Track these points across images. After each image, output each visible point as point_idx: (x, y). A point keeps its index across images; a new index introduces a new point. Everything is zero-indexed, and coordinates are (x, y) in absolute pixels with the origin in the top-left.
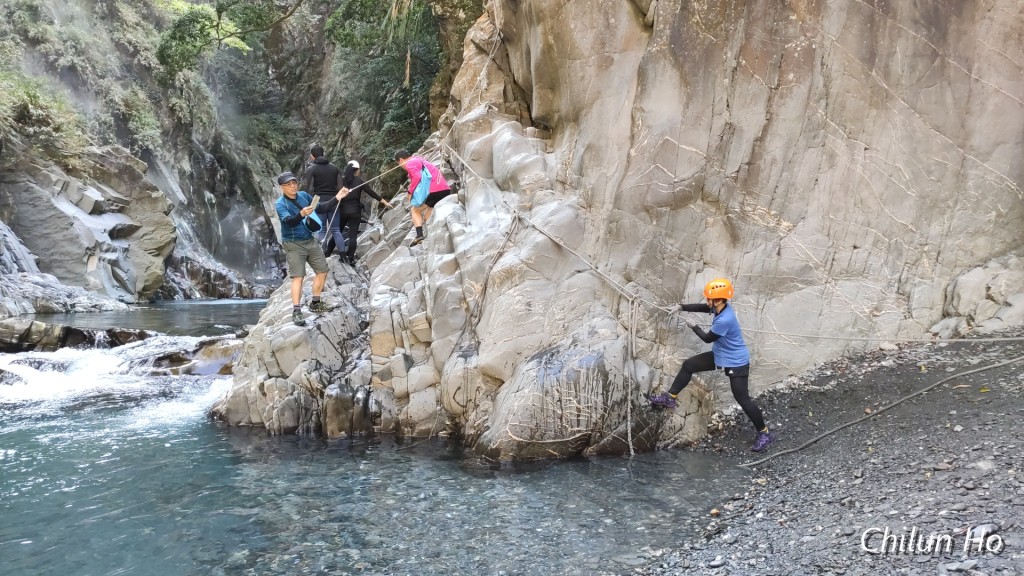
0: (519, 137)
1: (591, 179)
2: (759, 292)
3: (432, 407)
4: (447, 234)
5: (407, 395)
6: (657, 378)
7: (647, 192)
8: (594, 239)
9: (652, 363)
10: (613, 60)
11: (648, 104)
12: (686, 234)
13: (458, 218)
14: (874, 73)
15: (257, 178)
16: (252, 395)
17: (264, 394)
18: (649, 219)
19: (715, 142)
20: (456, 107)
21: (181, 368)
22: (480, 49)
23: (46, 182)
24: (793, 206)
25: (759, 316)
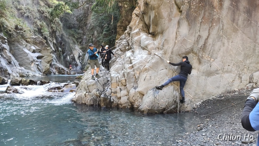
0: (147, 37)
1: (166, 47)
2: (206, 76)
3: (126, 101)
4: (130, 60)
5: (120, 98)
10: (172, 19)
11: (180, 30)
13: (132, 56)
14: (234, 24)
15: (71, 45)
16: (83, 96)
17: (86, 96)
18: (180, 57)
19: (196, 39)
20: (131, 29)
21: (60, 90)
22: (137, 15)
23: (22, 44)
24: (214, 55)
25: (205, 81)
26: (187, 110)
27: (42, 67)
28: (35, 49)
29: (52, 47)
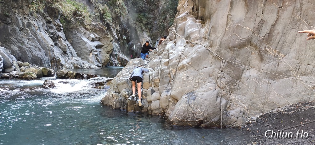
0: (193, 23)
1: (212, 37)
2: (269, 78)
3: (158, 106)
4: (168, 53)
6: (229, 104)
7: (230, 42)
8: (212, 57)
9: (227, 99)
11: (233, 13)
12: (243, 57)
13: (172, 48)
15: (138, 32)
16: (110, 97)
17: (113, 97)
18: (230, 51)
19: (256, 26)
21: (102, 87)
23: (80, 32)
24: (285, 49)
25: (269, 86)
26: (236, 125)
27: (102, 58)
28: (94, 37)
29: (115, 34)
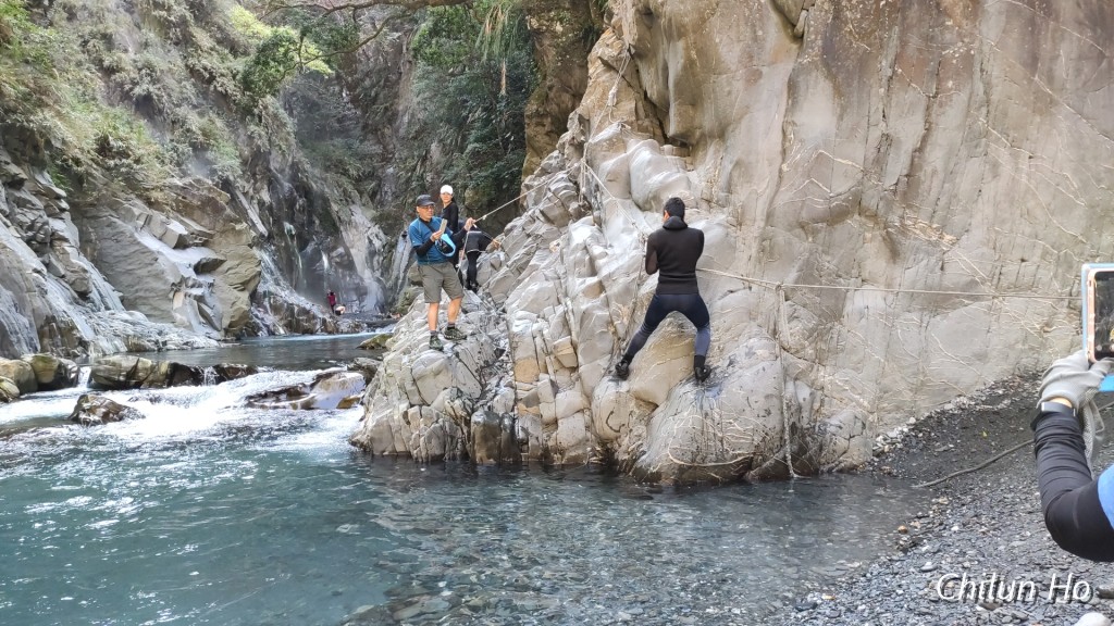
0: (657, 156)
1: (740, 196)
2: (923, 309)
3: (581, 433)
4: (587, 258)
5: (555, 422)
6: (818, 399)
7: (802, 208)
8: (746, 257)
9: (813, 384)
10: (761, 73)
11: (800, 118)
12: (842, 251)
13: (598, 242)
14: (1036, 78)
15: (335, 207)
16: (396, 423)
17: (408, 423)
18: (804, 235)
19: (872, 154)
20: (584, 127)
21: (299, 402)
22: (608, 66)
23: (129, 216)
24: (956, 219)
25: (923, 334)
26: (846, 461)
27: (220, 307)
28: (186, 233)
29: (254, 219)
